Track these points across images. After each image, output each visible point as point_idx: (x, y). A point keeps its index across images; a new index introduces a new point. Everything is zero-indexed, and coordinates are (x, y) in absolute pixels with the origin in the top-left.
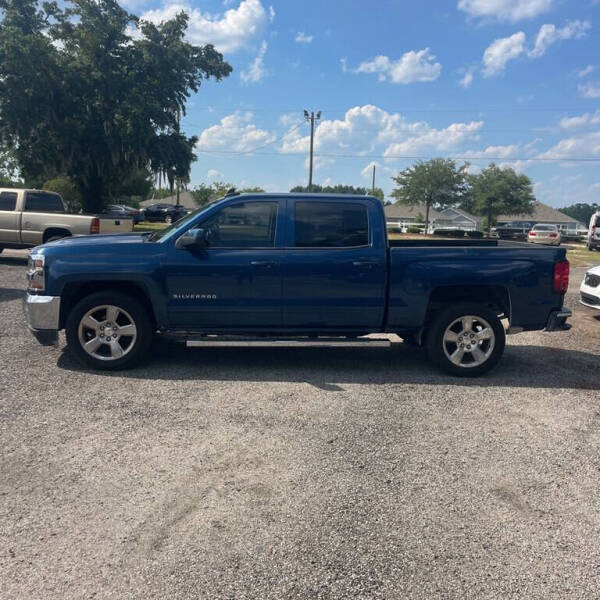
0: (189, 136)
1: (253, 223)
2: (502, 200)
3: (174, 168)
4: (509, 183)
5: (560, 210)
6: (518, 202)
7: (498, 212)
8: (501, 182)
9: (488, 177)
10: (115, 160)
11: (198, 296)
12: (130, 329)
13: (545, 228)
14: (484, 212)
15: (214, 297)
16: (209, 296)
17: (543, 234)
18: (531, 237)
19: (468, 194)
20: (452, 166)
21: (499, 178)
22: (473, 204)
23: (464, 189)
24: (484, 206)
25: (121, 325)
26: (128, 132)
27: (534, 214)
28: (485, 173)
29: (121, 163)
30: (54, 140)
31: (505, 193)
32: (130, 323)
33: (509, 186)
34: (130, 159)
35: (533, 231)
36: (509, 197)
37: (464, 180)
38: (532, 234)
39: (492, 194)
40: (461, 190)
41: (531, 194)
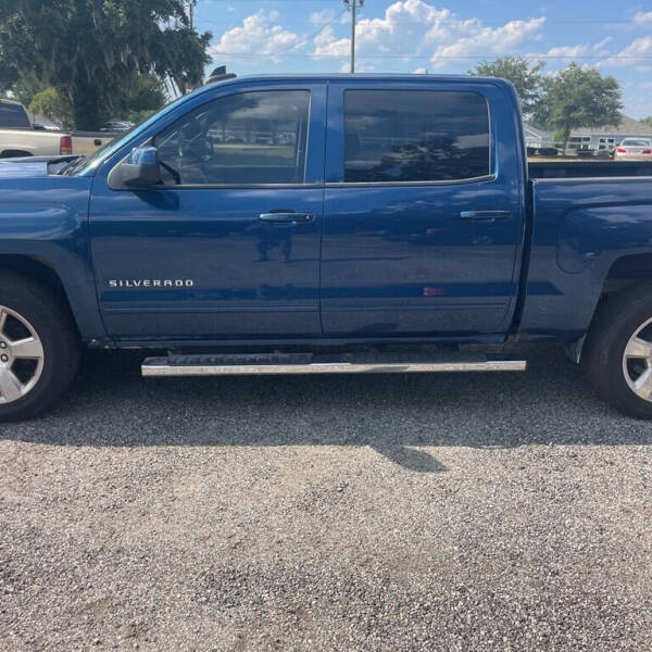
0: (200, 32)
1: (284, 142)
2: (583, 109)
3: (185, 74)
4: (593, 87)
5: (642, 121)
6: (603, 111)
7: (577, 124)
8: (583, 86)
9: (567, 81)
10: (110, 63)
11: (157, 283)
12: (31, 347)
13: (635, 144)
14: (560, 123)
15: (190, 283)
16: (179, 283)
17: (634, 151)
18: (619, 154)
19: (542, 102)
20: (523, 67)
21: (581, 81)
22: (548, 114)
23: (536, 96)
24: (561, 117)
25: (14, 338)
26: (121, 24)
27: (620, 126)
28: (563, 76)
29: (118, 67)
30: (30, 37)
31: (586, 99)
32: (29, 335)
33: (592, 91)
34: (129, 62)
35: (622, 147)
36: (592, 105)
37: (536, 85)
38: (620, 151)
39: (572, 102)
40: (532, 97)
41: (619, 101)
